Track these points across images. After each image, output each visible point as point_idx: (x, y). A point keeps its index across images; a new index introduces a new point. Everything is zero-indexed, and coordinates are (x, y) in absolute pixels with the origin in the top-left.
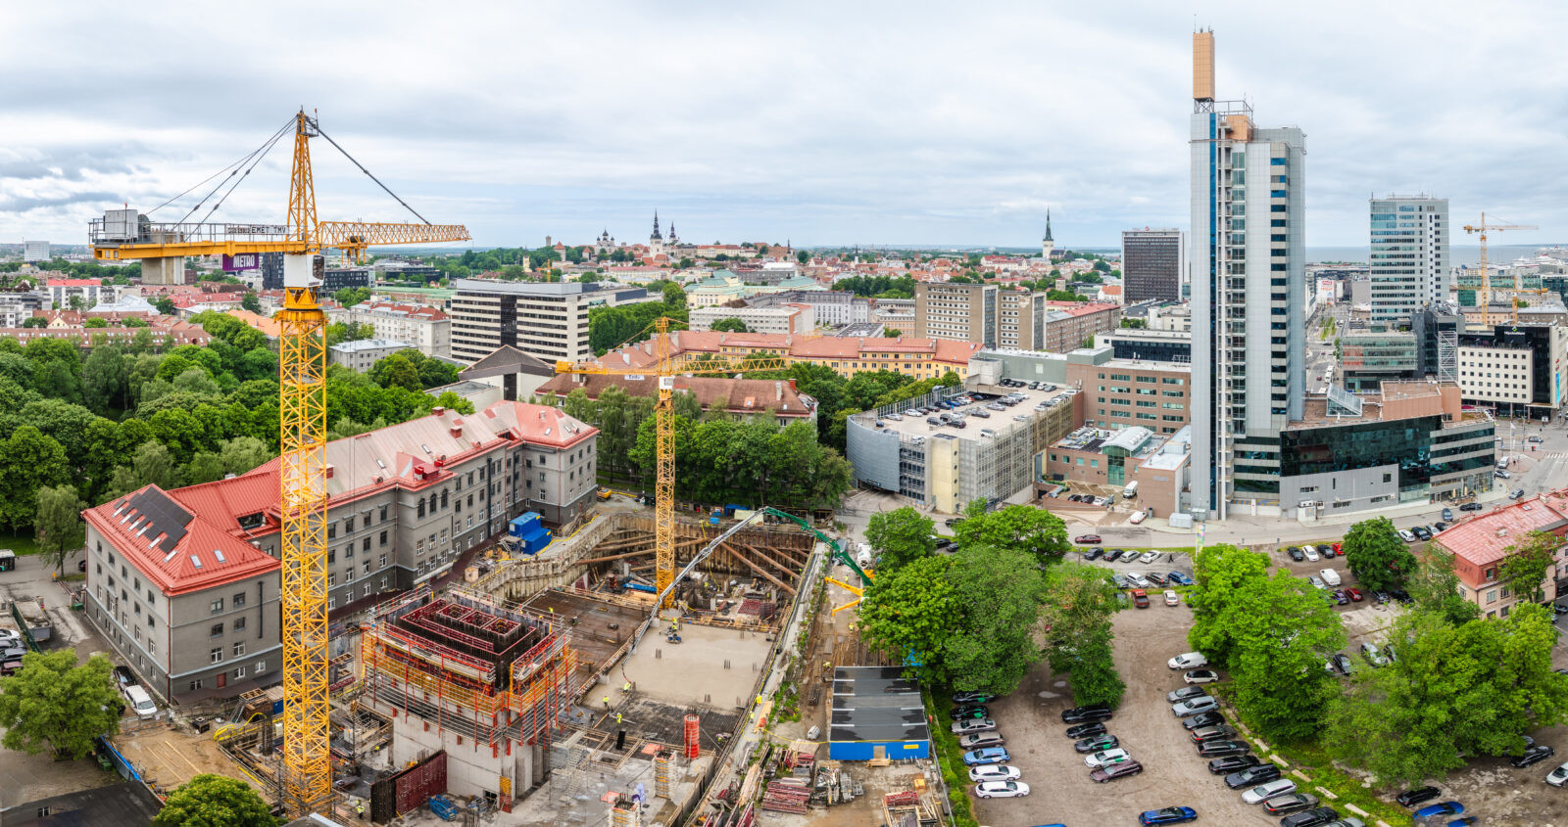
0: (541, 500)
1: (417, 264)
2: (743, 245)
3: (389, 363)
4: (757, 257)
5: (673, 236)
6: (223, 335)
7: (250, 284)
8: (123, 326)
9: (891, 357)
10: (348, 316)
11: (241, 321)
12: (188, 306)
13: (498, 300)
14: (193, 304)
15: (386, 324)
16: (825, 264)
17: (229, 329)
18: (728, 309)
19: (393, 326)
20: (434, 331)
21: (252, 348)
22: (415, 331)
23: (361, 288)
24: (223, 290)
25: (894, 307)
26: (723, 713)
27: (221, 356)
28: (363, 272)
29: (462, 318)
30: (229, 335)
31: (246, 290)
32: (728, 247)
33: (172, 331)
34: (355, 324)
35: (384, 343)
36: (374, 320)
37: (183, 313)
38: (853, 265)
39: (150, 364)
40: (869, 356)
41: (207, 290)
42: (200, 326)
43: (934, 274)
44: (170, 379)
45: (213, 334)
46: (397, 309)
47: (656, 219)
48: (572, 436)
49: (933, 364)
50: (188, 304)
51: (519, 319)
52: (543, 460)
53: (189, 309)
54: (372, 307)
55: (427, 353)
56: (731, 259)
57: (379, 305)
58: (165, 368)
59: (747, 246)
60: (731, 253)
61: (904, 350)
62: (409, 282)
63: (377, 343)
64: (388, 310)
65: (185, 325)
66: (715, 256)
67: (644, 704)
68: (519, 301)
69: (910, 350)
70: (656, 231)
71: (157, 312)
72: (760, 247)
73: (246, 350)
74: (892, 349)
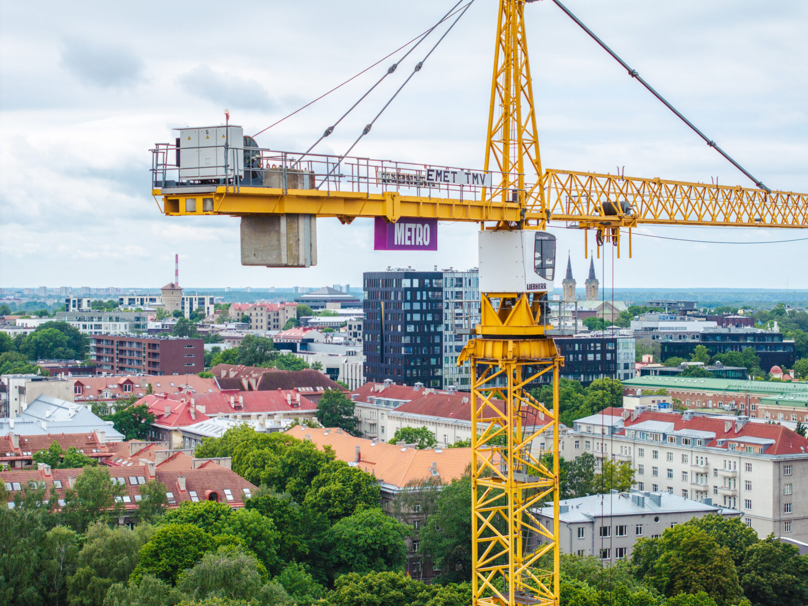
1: (738, 323)
3: (671, 546)
7: (333, 372)
8: (40, 466)
10: (569, 442)
11: (320, 449)
12: (191, 421)
14: (200, 417)
15: (662, 463)
17: (291, 469)
19: (677, 466)
20: (778, 480)
21: (347, 513)
22: (732, 479)
23: (598, 380)
24: (270, 383)
28: (604, 342)
30: (291, 483)
31: (323, 383)
33: (157, 476)
34: (587, 460)
35: (658, 501)
36: (634, 452)
37: (178, 437)
41: (231, 385)
42: (226, 464)
45: (256, 481)
46: (690, 425)
50: (188, 417)
53: (192, 428)
54: (628, 421)
57: (646, 415)
62: (719, 365)
63: (639, 502)
64: (666, 427)
65: (189, 461)
71: (119, 435)
73: (335, 517)
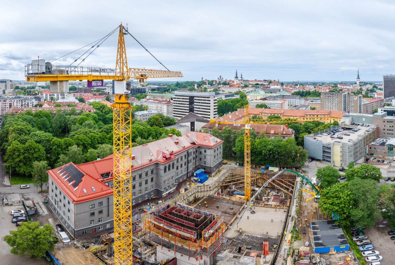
0: (204, 165)
1: (161, 86)
2: (264, 80)
3: (153, 118)
4: (268, 84)
5: (242, 77)
6: (99, 109)
7: (109, 93)
8: (67, 106)
9: (316, 116)
10: (139, 103)
11: (105, 104)
12: (88, 100)
13: (188, 98)
14: (90, 99)
15: (152, 106)
16: (288, 87)
17: (101, 107)
18: (261, 101)
19: (154, 106)
20: (167, 108)
21: (108, 114)
22: (161, 108)
23: (144, 94)
24: (100, 94)
25: (313, 100)
26: (273, 238)
27: (98, 116)
28: (144, 89)
29: (177, 103)
30: (101, 109)
31: (107, 94)
32: (259, 81)
33: (82, 108)
34: (142, 105)
35: (151, 112)
36: (148, 104)
37: (87, 102)
38: (297, 87)
39: (75, 119)
40: (308, 116)
41: (95, 95)
42: (92, 106)
43: (323, 89)
44: (81, 124)
45: (96, 109)
46: (155, 100)
47: (236, 72)
48: (215, 143)
49: (329, 118)
50: (88, 99)
51: (195, 104)
52: (205, 151)
53: (89, 101)
54: (147, 100)
55: (165, 115)
56: (260, 85)
57: (149, 99)
58: (80, 120)
59: (265, 81)
60: (260, 83)
61: (320, 114)
62: (159, 92)
63: (149, 112)
64: (152, 101)
65: (87, 106)
66: (255, 84)
67: (245, 235)
68: (195, 98)
69: (321, 114)
70: (236, 76)
71: (79, 102)
72: (269, 81)
73: (106, 114)
74: (316, 114)
